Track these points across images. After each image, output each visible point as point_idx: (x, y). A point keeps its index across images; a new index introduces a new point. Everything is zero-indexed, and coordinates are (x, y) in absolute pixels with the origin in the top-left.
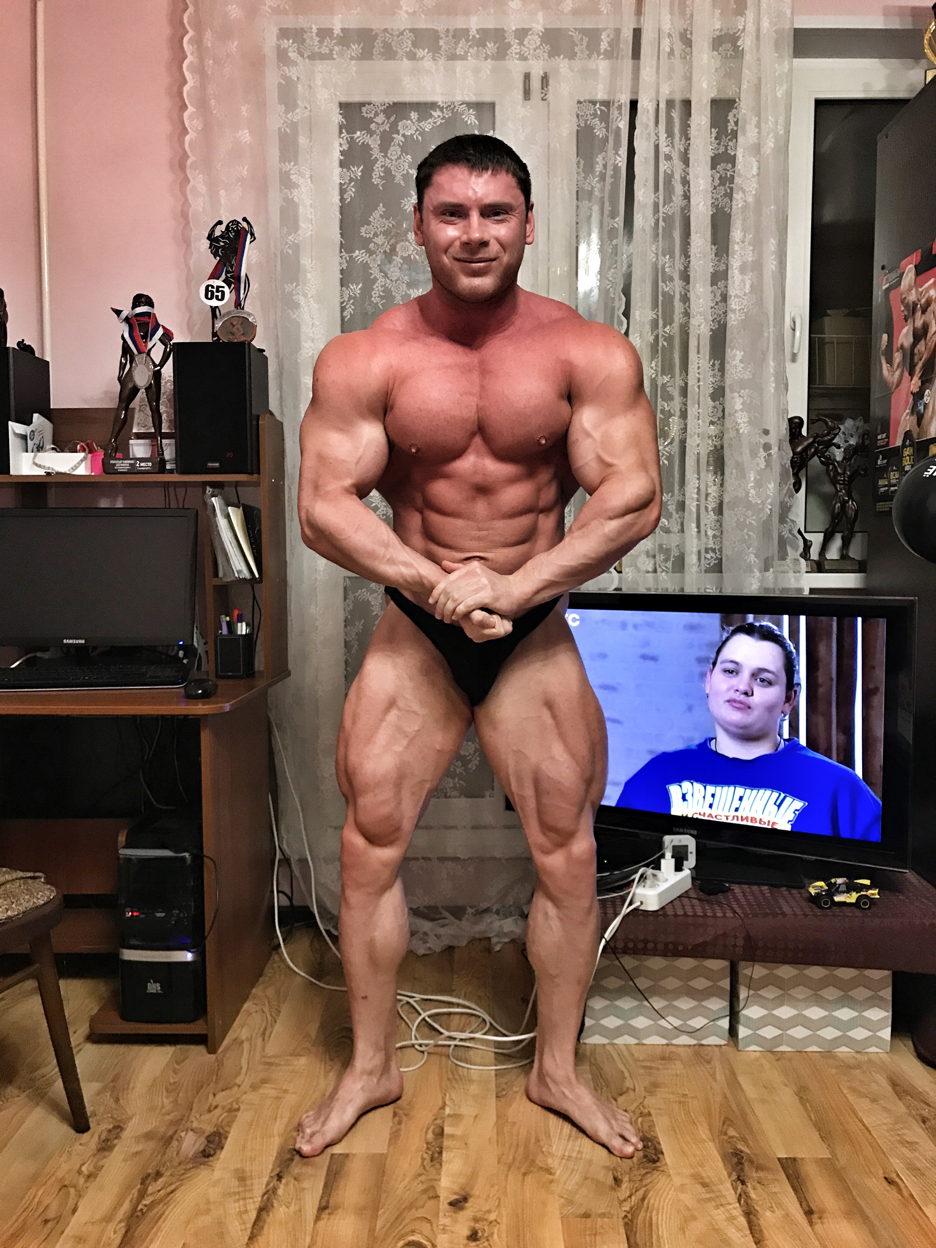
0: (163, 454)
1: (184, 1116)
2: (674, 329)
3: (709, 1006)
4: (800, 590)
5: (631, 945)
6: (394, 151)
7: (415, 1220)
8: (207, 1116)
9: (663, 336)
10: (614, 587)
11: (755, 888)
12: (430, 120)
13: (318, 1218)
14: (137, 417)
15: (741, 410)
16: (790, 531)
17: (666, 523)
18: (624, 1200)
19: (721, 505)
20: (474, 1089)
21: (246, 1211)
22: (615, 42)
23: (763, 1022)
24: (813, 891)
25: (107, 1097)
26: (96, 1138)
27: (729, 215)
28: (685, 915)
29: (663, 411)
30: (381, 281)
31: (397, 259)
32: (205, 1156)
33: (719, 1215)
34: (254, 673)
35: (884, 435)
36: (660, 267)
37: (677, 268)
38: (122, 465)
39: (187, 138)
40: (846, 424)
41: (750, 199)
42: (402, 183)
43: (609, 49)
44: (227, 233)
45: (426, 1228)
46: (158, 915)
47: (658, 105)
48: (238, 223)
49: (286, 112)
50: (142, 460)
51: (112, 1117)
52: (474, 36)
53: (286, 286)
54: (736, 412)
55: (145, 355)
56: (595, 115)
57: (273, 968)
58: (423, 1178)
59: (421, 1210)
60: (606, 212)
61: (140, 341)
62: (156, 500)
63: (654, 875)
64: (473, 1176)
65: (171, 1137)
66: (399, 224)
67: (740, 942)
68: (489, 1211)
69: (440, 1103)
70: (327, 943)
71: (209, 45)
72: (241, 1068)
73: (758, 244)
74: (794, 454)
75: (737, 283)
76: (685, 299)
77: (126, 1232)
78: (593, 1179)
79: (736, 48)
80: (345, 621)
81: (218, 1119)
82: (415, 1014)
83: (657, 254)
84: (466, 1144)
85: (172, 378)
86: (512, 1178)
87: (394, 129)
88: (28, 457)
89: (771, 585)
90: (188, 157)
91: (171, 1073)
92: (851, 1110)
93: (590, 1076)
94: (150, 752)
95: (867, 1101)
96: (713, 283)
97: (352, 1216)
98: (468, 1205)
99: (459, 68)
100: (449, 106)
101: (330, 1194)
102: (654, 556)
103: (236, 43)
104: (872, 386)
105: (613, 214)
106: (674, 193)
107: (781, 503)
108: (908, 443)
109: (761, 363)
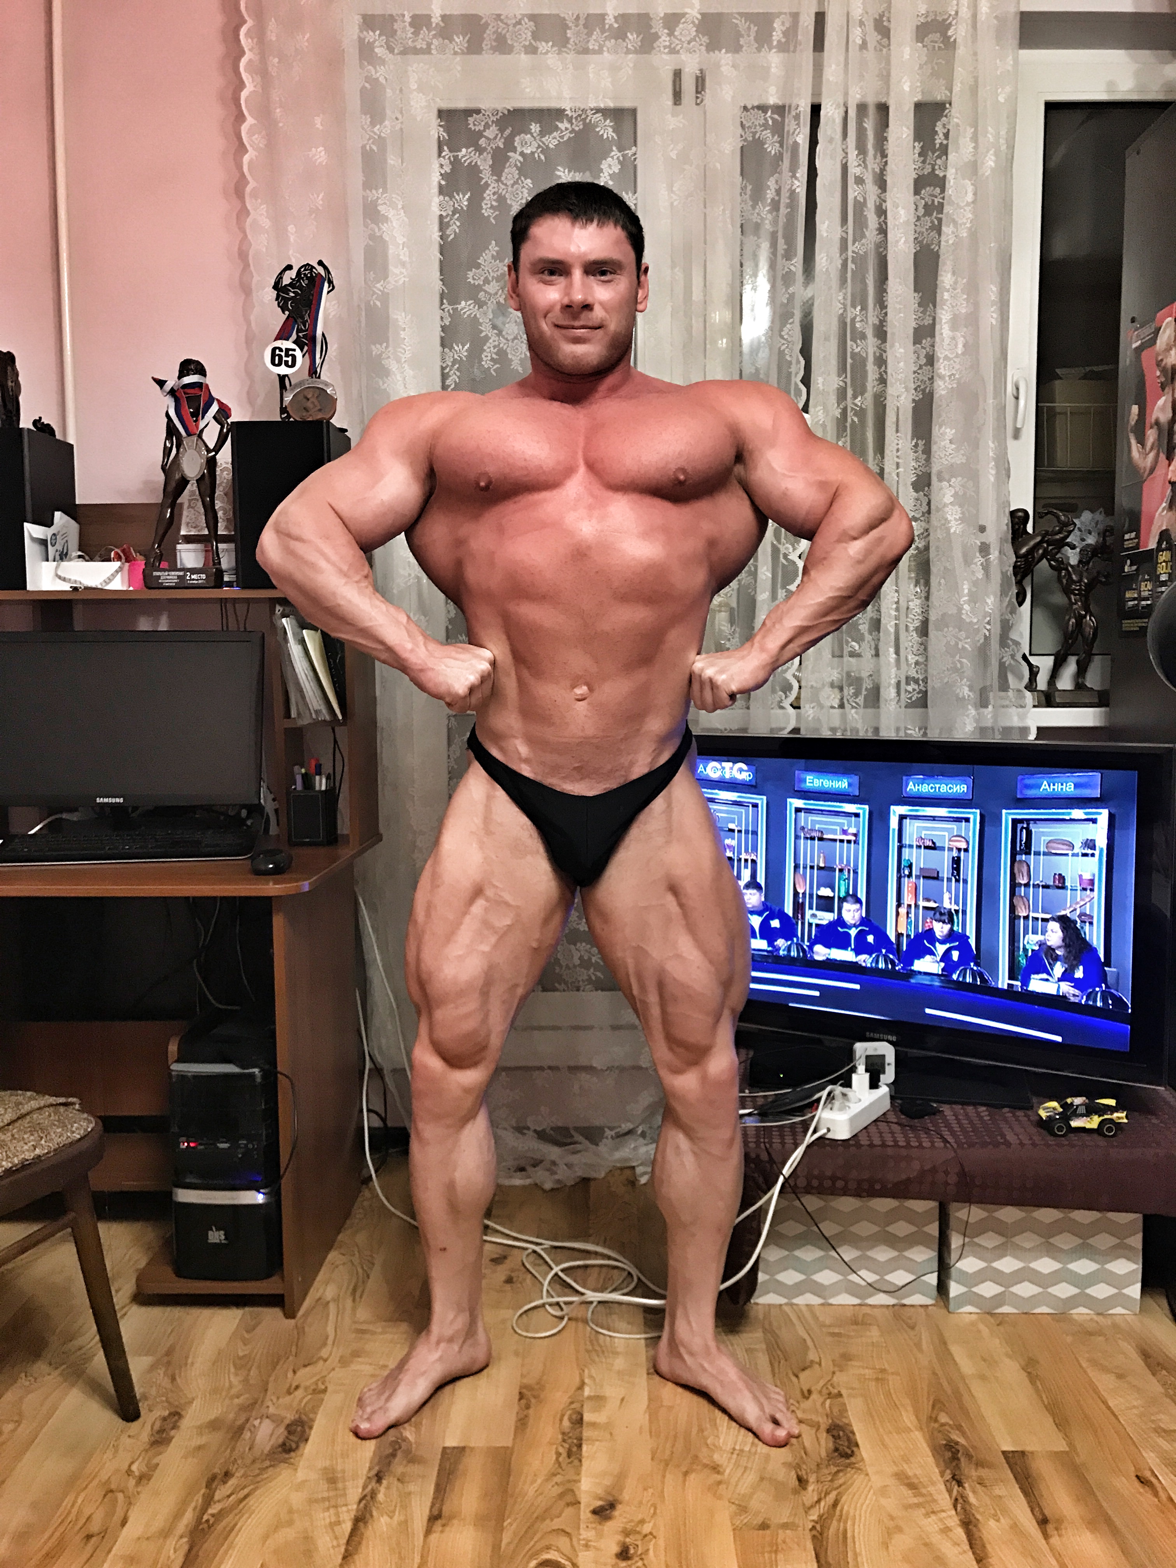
0: (220, 563)
1: (257, 1399)
2: (866, 401)
3: (911, 1256)
4: (1025, 730)
5: (815, 1183)
6: (510, 173)
7: (550, 1532)
8: (287, 1399)
9: (852, 409)
10: (790, 728)
11: (970, 1109)
12: (555, 134)
13: (428, 1532)
14: (186, 515)
15: (953, 504)
16: (1013, 656)
17: (857, 647)
18: (812, 1507)
19: (925, 624)
20: (619, 1363)
21: (338, 1523)
22: (791, 33)
23: (980, 1277)
24: (1043, 1114)
25: (161, 1377)
26: (148, 1427)
27: (937, 255)
28: (884, 1145)
30: (493, 340)
32: (285, 1450)
33: (931, 1525)
34: (336, 838)
35: (1133, 535)
36: (848, 320)
37: (870, 322)
38: (169, 578)
39: (246, 158)
40: (1082, 518)
41: (964, 234)
43: (783, 40)
44: (298, 281)
45: (563, 1542)
46: (222, 1146)
47: (846, 112)
48: (313, 267)
49: (372, 124)
50: (193, 571)
51: (167, 1401)
52: (611, 25)
53: (373, 347)
54: (945, 505)
55: (195, 438)
56: (765, 126)
57: (363, 1208)
58: (558, 1479)
59: (557, 1520)
60: (780, 251)
61: (190, 421)
62: (211, 621)
63: (844, 1095)
64: (620, 1478)
65: (241, 1429)
67: (953, 1179)
68: (642, 1522)
69: (577, 1380)
71: (274, 39)
72: (327, 1338)
73: (973, 289)
74: (1017, 557)
75: (947, 341)
76: (881, 362)
77: (190, 1551)
78: (771, 1479)
79: (946, 39)
81: (300, 1402)
82: (545, 1267)
83: (844, 305)
84: (611, 1434)
85: (230, 466)
86: (670, 1479)
87: (510, 145)
88: (48, 567)
89: (989, 723)
90: (248, 183)
91: (240, 1344)
92: (1094, 1390)
93: (764, 1346)
94: (206, 937)
95: (1112, 1377)
96: (917, 340)
97: (471, 1528)
98: (616, 1513)
99: (593, 66)
100: (580, 116)
101: (442, 1500)
102: (841, 689)
103: (308, 35)
104: (1118, 471)
105: (789, 254)
106: (866, 226)
107: (1001, 621)
108: (1164, 545)
109: (976, 445)
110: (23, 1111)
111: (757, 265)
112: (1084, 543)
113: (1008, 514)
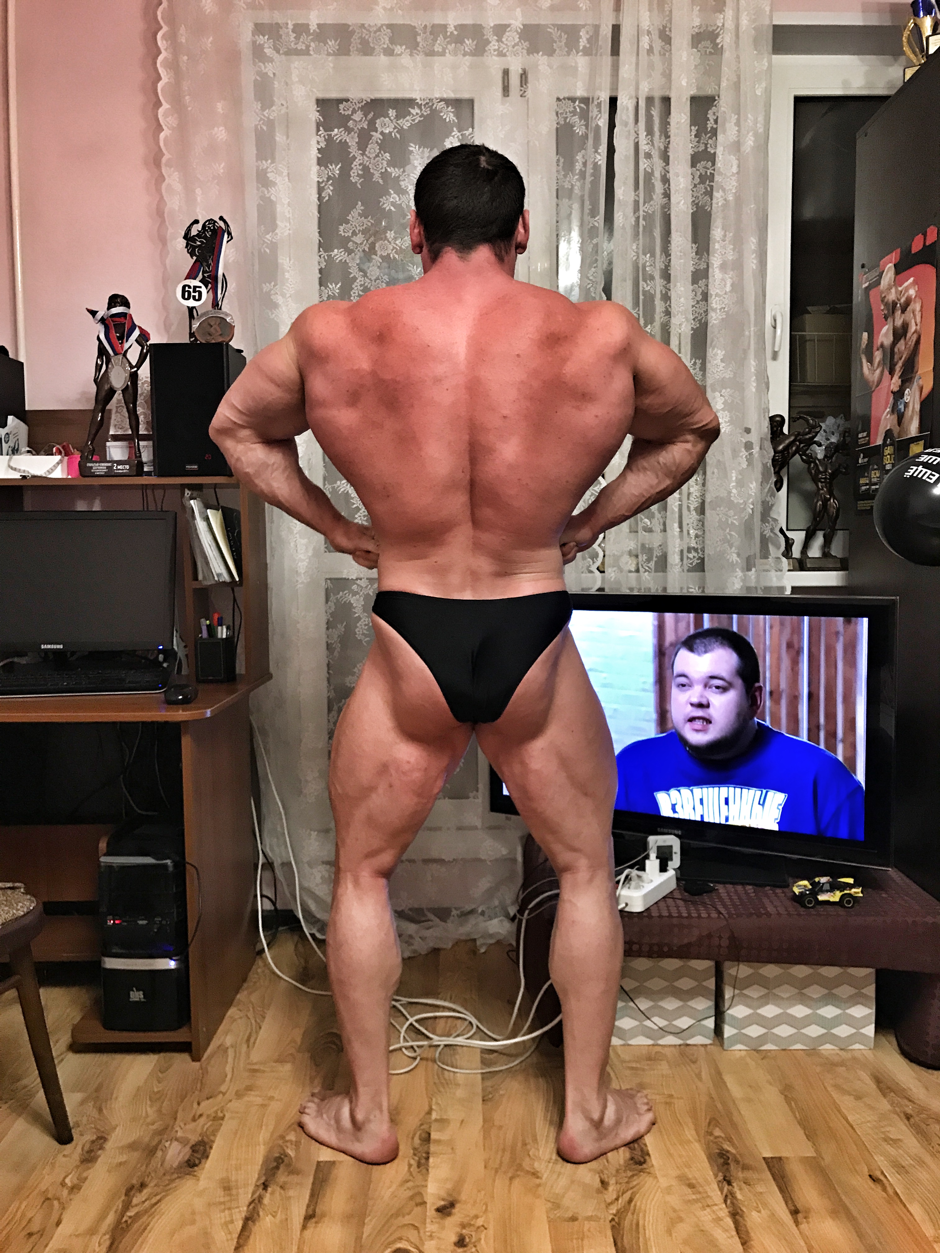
0: (140, 456)
1: (168, 1126)
2: (655, 328)
3: (694, 1006)
4: (782, 589)
6: (373, 148)
7: (402, 1227)
8: (192, 1125)
10: (597, 587)
11: (739, 888)
12: (408, 118)
13: (304, 1227)
14: (114, 418)
15: (723, 410)
16: (772, 530)
17: (649, 523)
18: (612, 1203)
19: (703, 504)
20: (460, 1093)
21: (232, 1221)
22: (594, 39)
23: (748, 1021)
24: (797, 890)
25: (90, 1108)
26: (79, 1149)
27: (710, 214)
28: (670, 916)
30: (360, 280)
31: (377, 259)
32: (190, 1165)
33: (706, 1216)
34: (235, 677)
35: (865, 434)
36: (640, 265)
37: (658, 268)
38: (99, 468)
39: (162, 135)
41: (731, 198)
42: (381, 181)
43: (588, 46)
44: (204, 232)
45: (412, 1235)
46: (140, 922)
47: (638, 103)
48: (215, 222)
49: (263, 109)
50: (119, 463)
51: (95, 1128)
52: (452, 33)
53: (263, 285)
55: (121, 357)
56: (574, 113)
57: (257, 973)
58: (410, 1184)
59: (407, 1217)
60: (587, 211)
62: (134, 503)
63: (639, 877)
64: (459, 1183)
65: (156, 1147)
66: (377, 221)
67: (725, 943)
68: (476, 1217)
69: (427, 1108)
70: (311, 946)
71: (184, 41)
72: (226, 1075)
73: (738, 243)
74: (775, 452)
75: (718, 282)
76: (666, 298)
77: (111, 1244)
78: (579, 1182)
79: (715, 45)
80: (327, 623)
81: (203, 1126)
82: (402, 1019)
83: (637, 253)
84: (452, 1149)
85: (149, 380)
86: (499, 1183)
87: (372, 126)
88: (3, 460)
89: (753, 584)
90: (163, 155)
91: (155, 1082)
92: (836, 1108)
94: (130, 757)
95: (852, 1098)
96: (695, 281)
97: (339, 1225)
98: (455, 1211)
99: (437, 64)
100: (427, 103)
101: (316, 1203)
102: (637, 556)
103: (211, 39)
104: (853, 384)
105: (593, 213)
106: (654, 191)
107: (763, 502)
108: (888, 441)
109: (742, 362)
111: (570, 223)
113: (768, 419)
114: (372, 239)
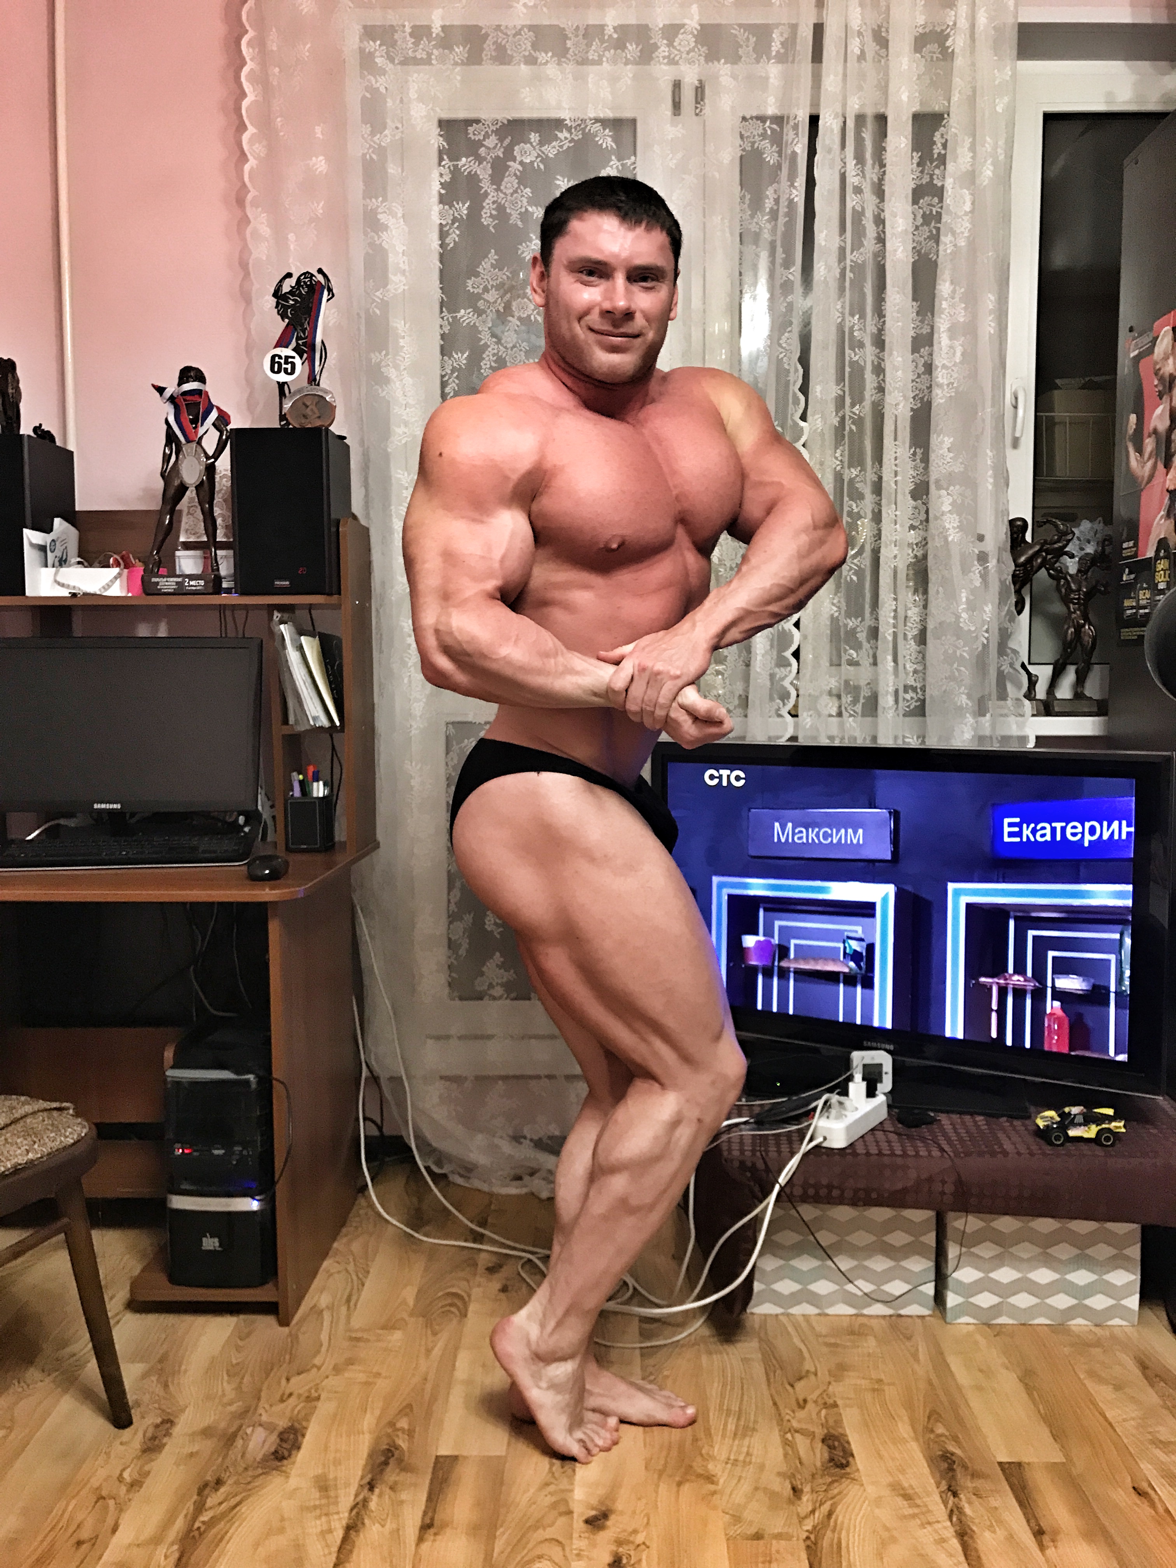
0: (218, 570)
1: (250, 1407)
2: (865, 409)
3: (909, 1267)
4: (1024, 739)
5: (811, 1192)
6: (509, 183)
7: (542, 1542)
8: (280, 1407)
9: (850, 417)
10: (788, 736)
11: (967, 1118)
12: (554, 143)
13: (421, 1540)
14: (186, 522)
15: (950, 512)
16: (1011, 665)
17: (855, 655)
18: (806, 1517)
19: (923, 631)
21: (330, 1531)
22: (790, 43)
23: (978, 1287)
24: (1041, 1123)
25: (153, 1382)
26: (140, 1434)
27: (935, 264)
28: (880, 1154)
29: (850, 514)
30: (492, 348)
31: (514, 321)
32: (277, 1458)
33: (926, 1536)
34: (333, 845)
35: (1131, 544)
36: (847, 330)
37: (868, 331)
38: (167, 584)
39: (247, 167)
40: (1082, 528)
41: (962, 243)
42: (519, 223)
43: (782, 51)
44: (298, 289)
45: (556, 1552)
46: (216, 1152)
47: (845, 122)
48: (312, 275)
49: (373, 134)
50: (191, 577)
51: (160, 1409)
52: (610, 36)
53: (372, 355)
54: (943, 514)
55: (194, 445)
56: (764, 136)
57: (359, 1216)
58: (552, 1488)
59: (548, 1529)
60: (779, 261)
61: (190, 427)
62: (209, 628)
63: (841, 1103)
64: (615, 1486)
65: (234, 1436)
66: (515, 274)
67: (949, 1188)
68: (635, 1532)
70: (427, 1183)
71: (275, 48)
72: (321, 1345)
73: (971, 300)
74: (1016, 566)
75: (945, 349)
76: (879, 370)
77: (179, 1559)
78: (765, 1489)
79: (944, 49)
80: (448, 779)
81: (293, 1410)
83: (843, 313)
85: (229, 473)
86: (663, 1488)
87: (509, 154)
88: (48, 573)
89: (987, 732)
90: (249, 192)
91: (234, 1351)
92: (1092, 1402)
93: (760, 1356)
94: (202, 946)
95: (1109, 1388)
96: (915, 350)
97: (464, 1538)
98: (609, 1523)
99: (591, 76)
100: (579, 125)
101: (435, 1511)
102: (839, 697)
103: (309, 46)
104: (1117, 481)
105: (788, 263)
106: (865, 235)
107: (1000, 629)
108: (1162, 554)
109: (974, 453)
110: (17, 1115)
111: (756, 276)
112: (1083, 553)
113: (1007, 523)
114: (508, 295)
